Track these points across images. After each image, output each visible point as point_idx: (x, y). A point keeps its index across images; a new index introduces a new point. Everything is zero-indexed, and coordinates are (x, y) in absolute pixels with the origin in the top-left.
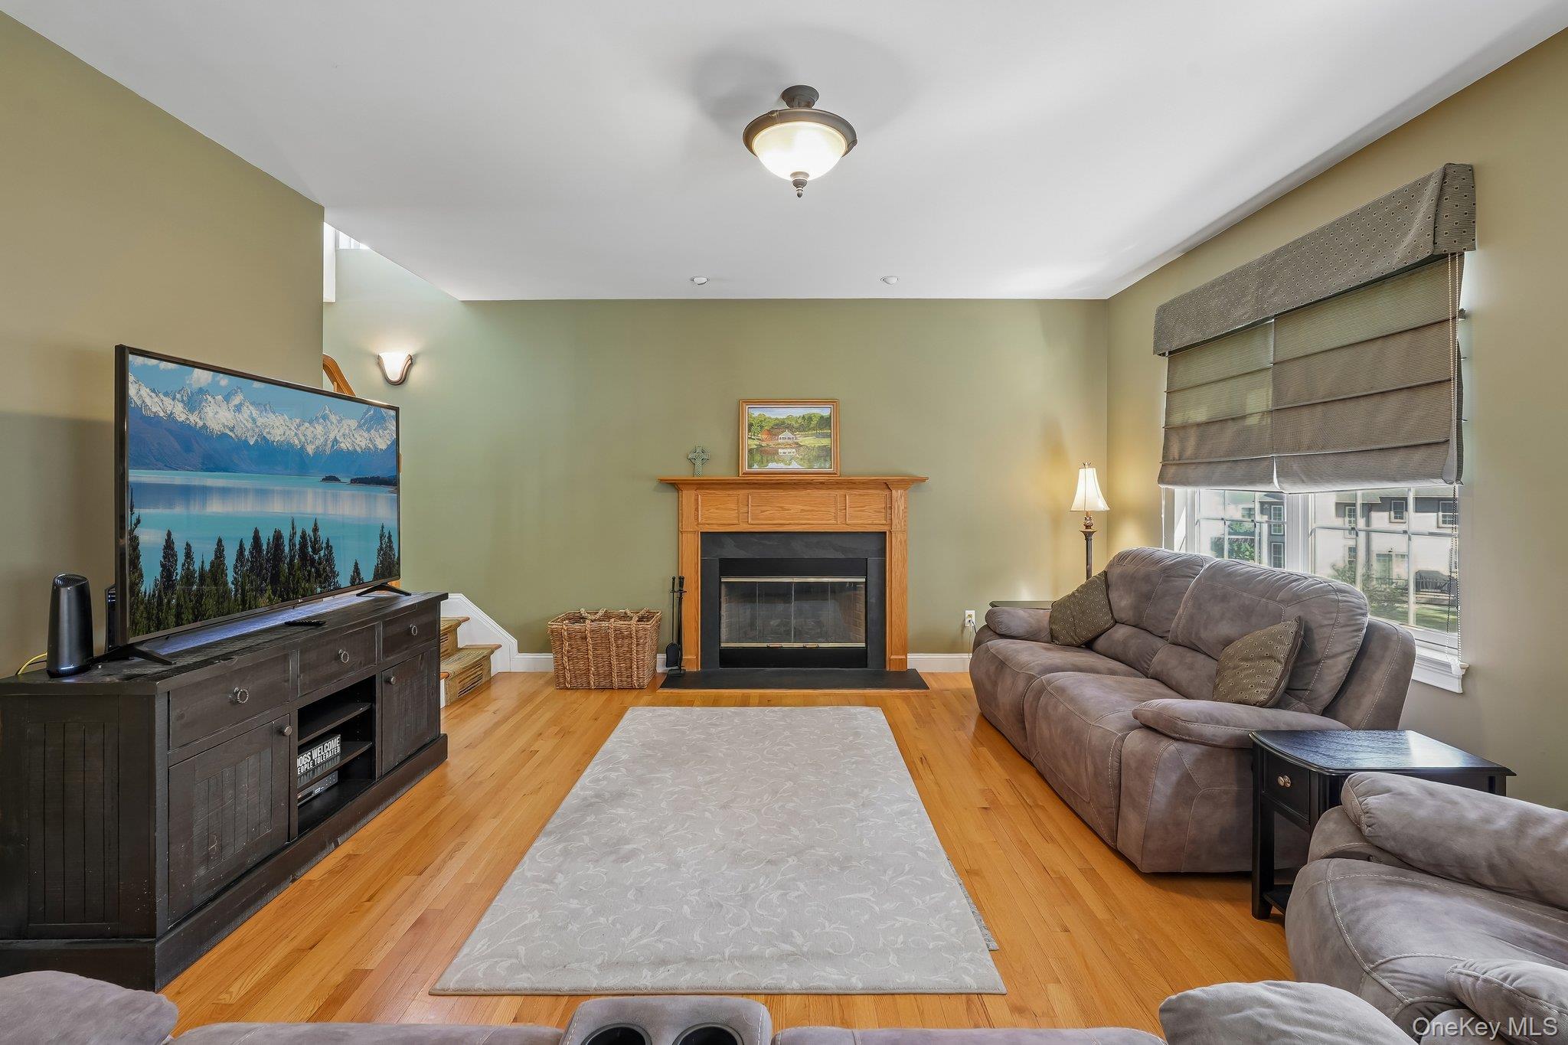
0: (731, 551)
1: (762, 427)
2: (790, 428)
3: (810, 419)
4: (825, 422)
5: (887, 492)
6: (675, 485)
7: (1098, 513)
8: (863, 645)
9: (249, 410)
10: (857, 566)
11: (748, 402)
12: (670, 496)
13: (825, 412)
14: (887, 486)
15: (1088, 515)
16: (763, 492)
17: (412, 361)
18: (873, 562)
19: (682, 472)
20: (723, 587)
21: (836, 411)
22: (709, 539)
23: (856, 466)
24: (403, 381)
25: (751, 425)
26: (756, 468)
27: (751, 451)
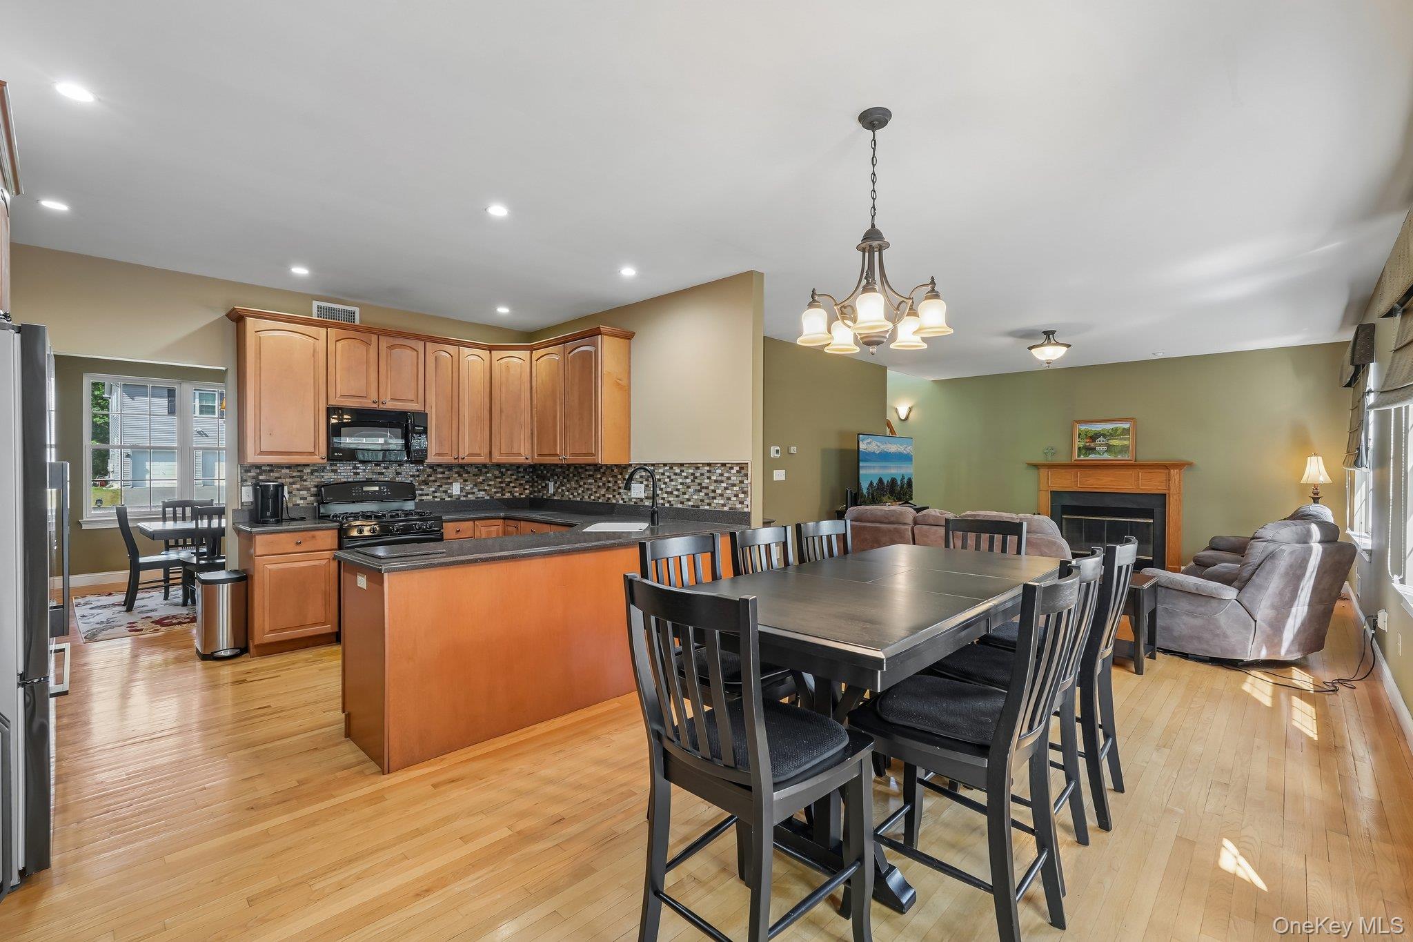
0: (1068, 502)
1: (1087, 436)
2: (1104, 436)
3: (1116, 430)
4: (1126, 431)
5: (1167, 471)
6: (1037, 466)
7: (1323, 485)
8: (1151, 558)
9: (874, 443)
10: (1148, 513)
11: (1078, 422)
12: (1033, 472)
13: (1127, 426)
14: (1166, 467)
15: (1316, 487)
16: (1087, 471)
17: (910, 409)
18: (1157, 511)
19: (1039, 459)
20: (1064, 520)
21: (1135, 425)
22: (1055, 495)
23: (1146, 455)
24: (907, 418)
25: (1080, 434)
26: (1082, 457)
27: (1079, 448)
